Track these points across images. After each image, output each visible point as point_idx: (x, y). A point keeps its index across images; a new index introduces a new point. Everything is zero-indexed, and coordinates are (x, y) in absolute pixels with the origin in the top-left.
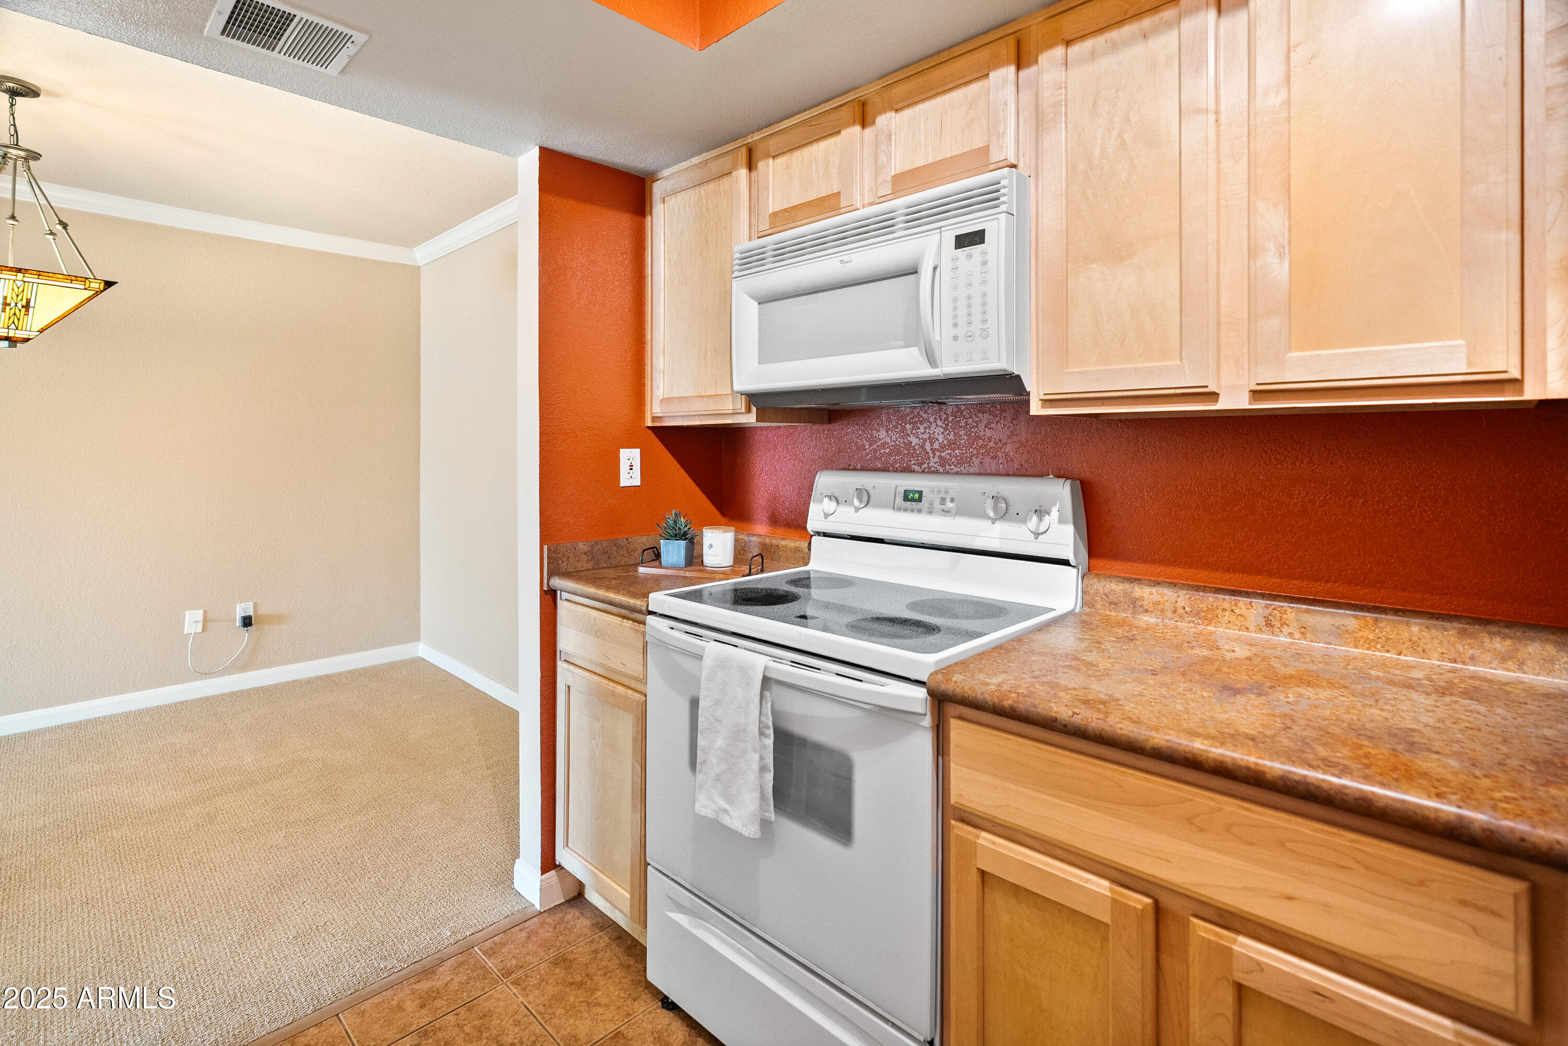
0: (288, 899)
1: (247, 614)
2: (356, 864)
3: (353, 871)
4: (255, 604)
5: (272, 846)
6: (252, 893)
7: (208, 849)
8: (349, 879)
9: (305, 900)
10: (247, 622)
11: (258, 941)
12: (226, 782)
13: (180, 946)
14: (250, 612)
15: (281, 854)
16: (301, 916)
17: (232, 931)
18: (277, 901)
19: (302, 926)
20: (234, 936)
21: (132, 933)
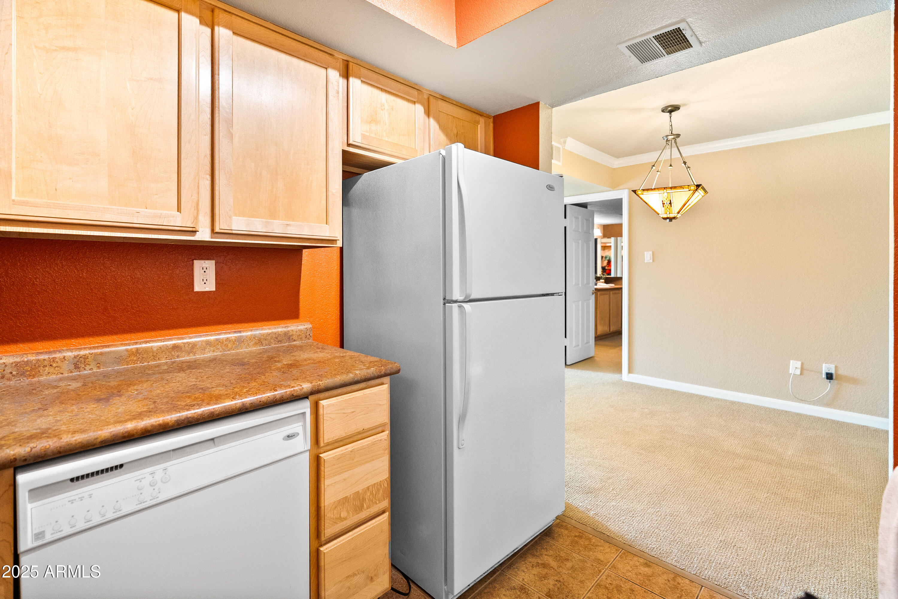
0: (737, 524)
1: (830, 372)
2: (788, 536)
3: (782, 538)
4: (836, 367)
5: (755, 497)
6: (725, 509)
7: (728, 479)
8: (776, 539)
9: (743, 530)
10: (829, 376)
11: (706, 529)
12: (767, 457)
13: (680, 507)
14: (833, 371)
15: (755, 504)
16: (734, 535)
17: (701, 517)
18: (731, 521)
19: (730, 539)
20: (700, 519)
21: (671, 490)
